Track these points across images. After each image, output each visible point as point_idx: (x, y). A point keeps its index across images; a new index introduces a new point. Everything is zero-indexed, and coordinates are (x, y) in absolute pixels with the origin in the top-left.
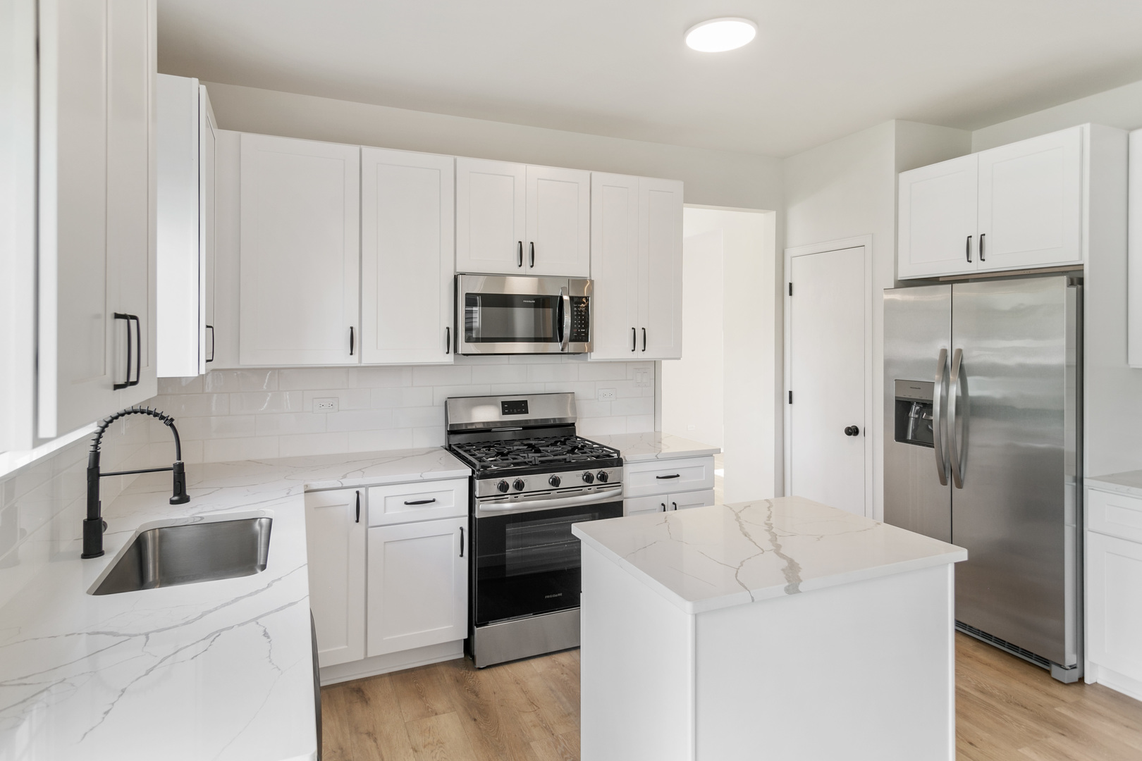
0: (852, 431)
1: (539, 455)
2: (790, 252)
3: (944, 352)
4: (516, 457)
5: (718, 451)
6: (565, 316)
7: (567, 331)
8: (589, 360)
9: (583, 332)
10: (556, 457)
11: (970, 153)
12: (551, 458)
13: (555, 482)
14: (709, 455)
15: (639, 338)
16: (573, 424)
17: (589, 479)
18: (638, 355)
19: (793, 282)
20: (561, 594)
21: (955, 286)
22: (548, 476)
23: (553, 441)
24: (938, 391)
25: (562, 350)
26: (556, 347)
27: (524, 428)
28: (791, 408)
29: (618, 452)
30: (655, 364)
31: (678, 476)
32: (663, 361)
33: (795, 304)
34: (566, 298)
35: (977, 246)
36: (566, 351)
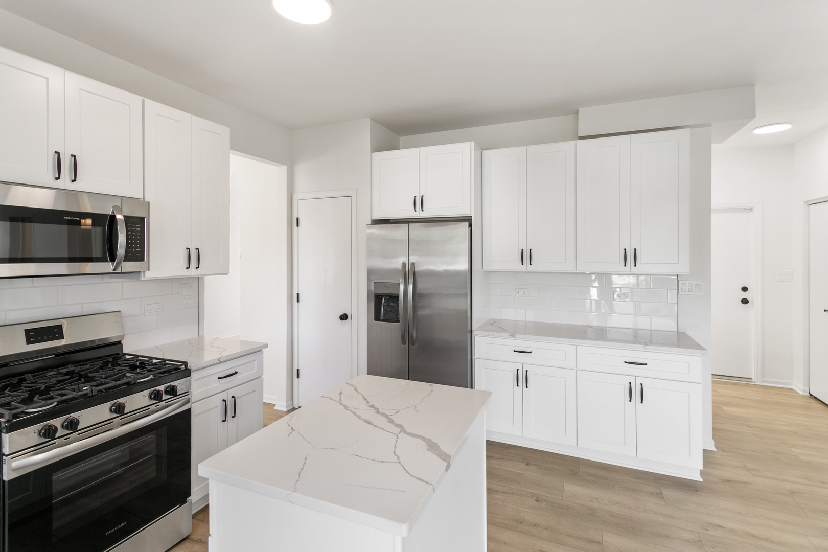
0: (344, 317)
1: (94, 383)
2: (296, 197)
3: (404, 264)
4: (63, 392)
5: (266, 346)
6: (119, 236)
7: (121, 251)
8: (142, 279)
9: (138, 252)
10: (118, 383)
11: (399, 149)
12: (114, 384)
13: (119, 410)
14: (258, 351)
15: (193, 257)
16: (119, 343)
17: (157, 396)
18: (193, 272)
19: (300, 217)
20: (125, 523)
21: (410, 225)
22: (108, 405)
23: (100, 364)
24: (402, 287)
25: (114, 270)
26: (109, 267)
27: (56, 355)
28: (298, 306)
29: (185, 364)
30: (199, 279)
31: (236, 373)
32: (205, 277)
33: (301, 233)
34: (119, 217)
35: (419, 202)
36: (119, 270)
